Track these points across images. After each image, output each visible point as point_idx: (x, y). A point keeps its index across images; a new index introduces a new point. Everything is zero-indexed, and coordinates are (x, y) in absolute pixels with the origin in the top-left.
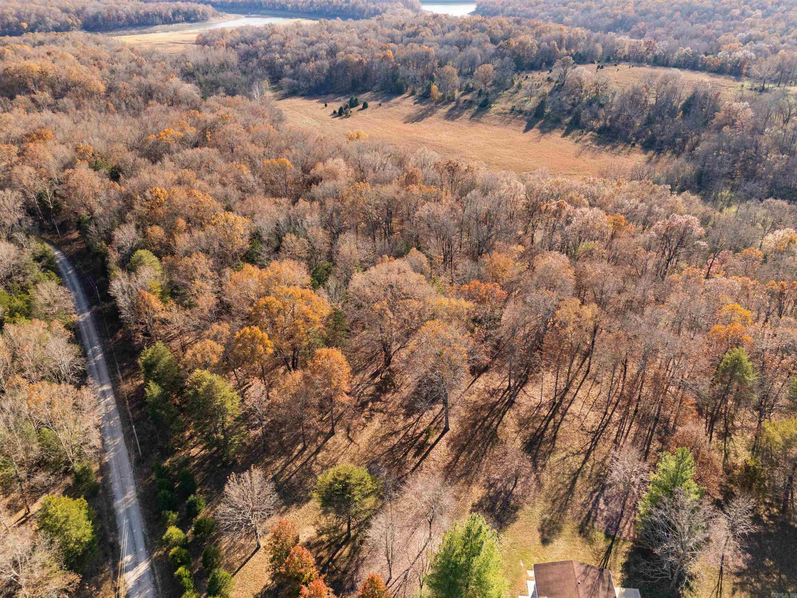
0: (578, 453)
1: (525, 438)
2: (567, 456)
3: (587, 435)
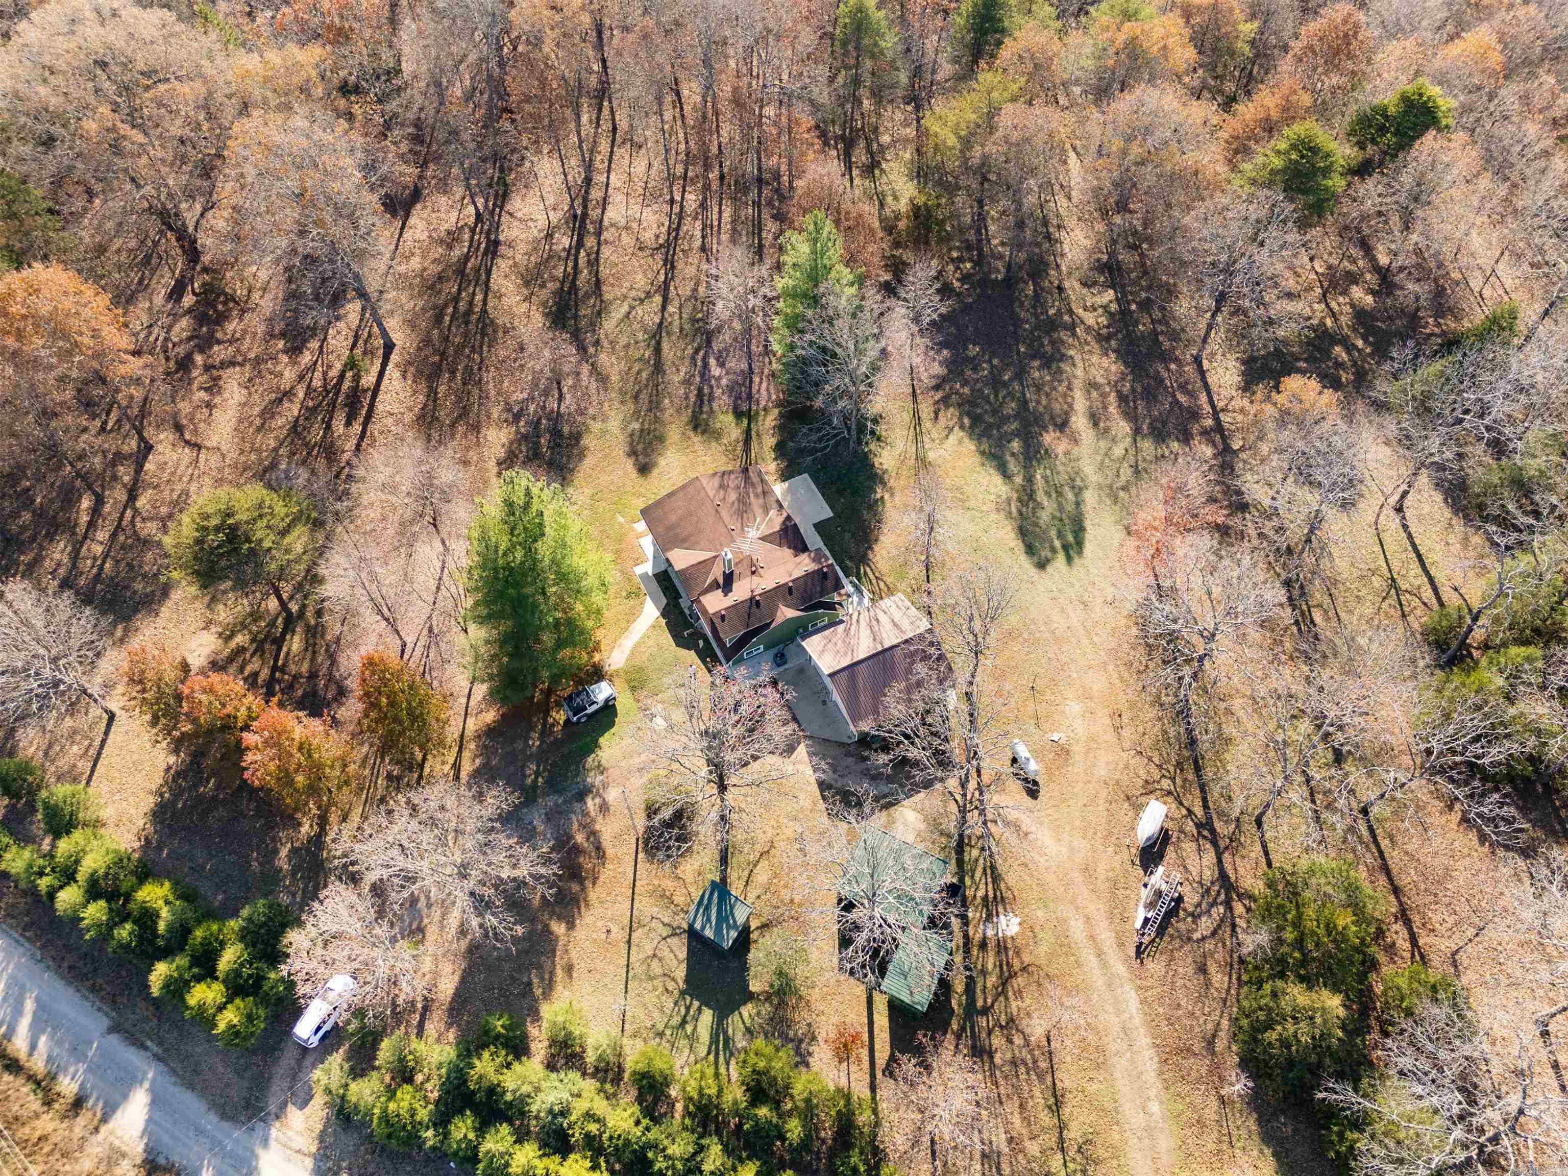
0: (648, 295)
1: (544, 304)
2: (632, 308)
3: (652, 255)
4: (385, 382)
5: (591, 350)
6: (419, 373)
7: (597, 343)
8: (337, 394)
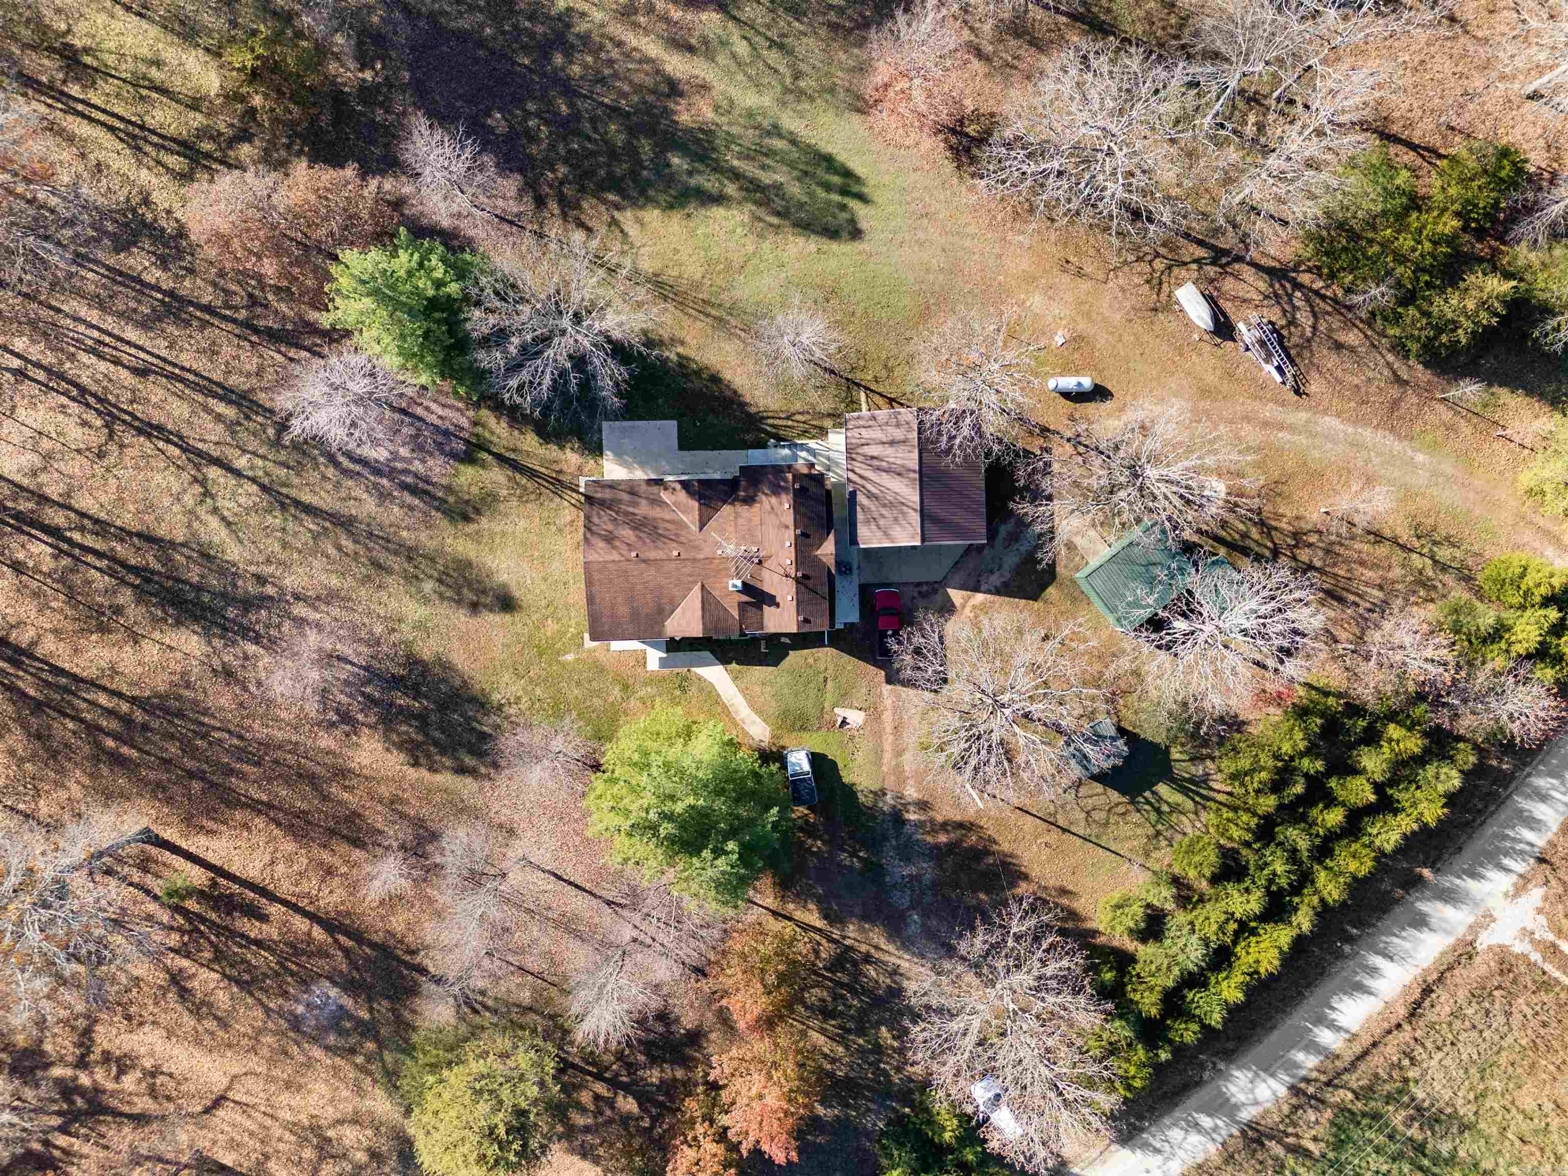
4: (211, 857)
5: (270, 590)
6: (211, 813)
7: (261, 580)
8: (203, 920)
